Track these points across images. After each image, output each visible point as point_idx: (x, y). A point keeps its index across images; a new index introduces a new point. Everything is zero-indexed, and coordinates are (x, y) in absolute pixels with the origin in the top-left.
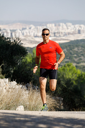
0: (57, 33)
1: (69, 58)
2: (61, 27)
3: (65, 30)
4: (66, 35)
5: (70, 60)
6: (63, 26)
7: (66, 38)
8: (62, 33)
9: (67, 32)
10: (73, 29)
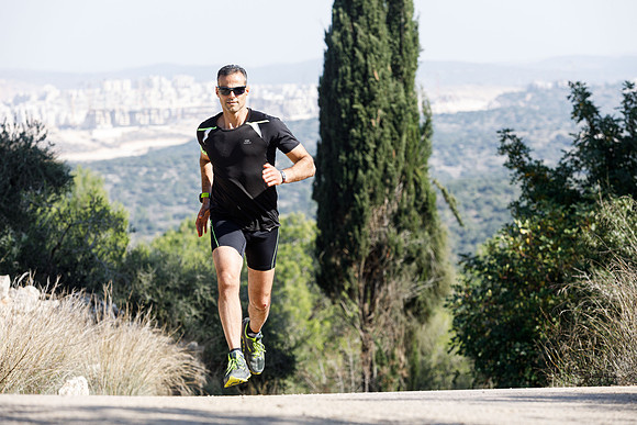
0: (142, 112)
1: (188, 203)
2: (154, 92)
3: (171, 102)
4: (176, 117)
5: (190, 208)
6: (161, 86)
7: (175, 131)
8: (158, 111)
9: (177, 110)
10: (200, 97)
